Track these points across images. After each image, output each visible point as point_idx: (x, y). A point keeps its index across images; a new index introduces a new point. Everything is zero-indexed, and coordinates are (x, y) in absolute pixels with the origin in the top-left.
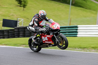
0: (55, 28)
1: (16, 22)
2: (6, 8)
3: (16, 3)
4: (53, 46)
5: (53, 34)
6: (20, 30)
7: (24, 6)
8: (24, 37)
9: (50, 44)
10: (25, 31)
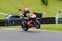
0: (33, 17)
1: (41, 14)
2: (35, 6)
3: (41, 2)
4: (33, 27)
5: (32, 20)
6: (44, 19)
7: (46, 5)
8: (46, 24)
9: (31, 26)
10: (47, 20)
